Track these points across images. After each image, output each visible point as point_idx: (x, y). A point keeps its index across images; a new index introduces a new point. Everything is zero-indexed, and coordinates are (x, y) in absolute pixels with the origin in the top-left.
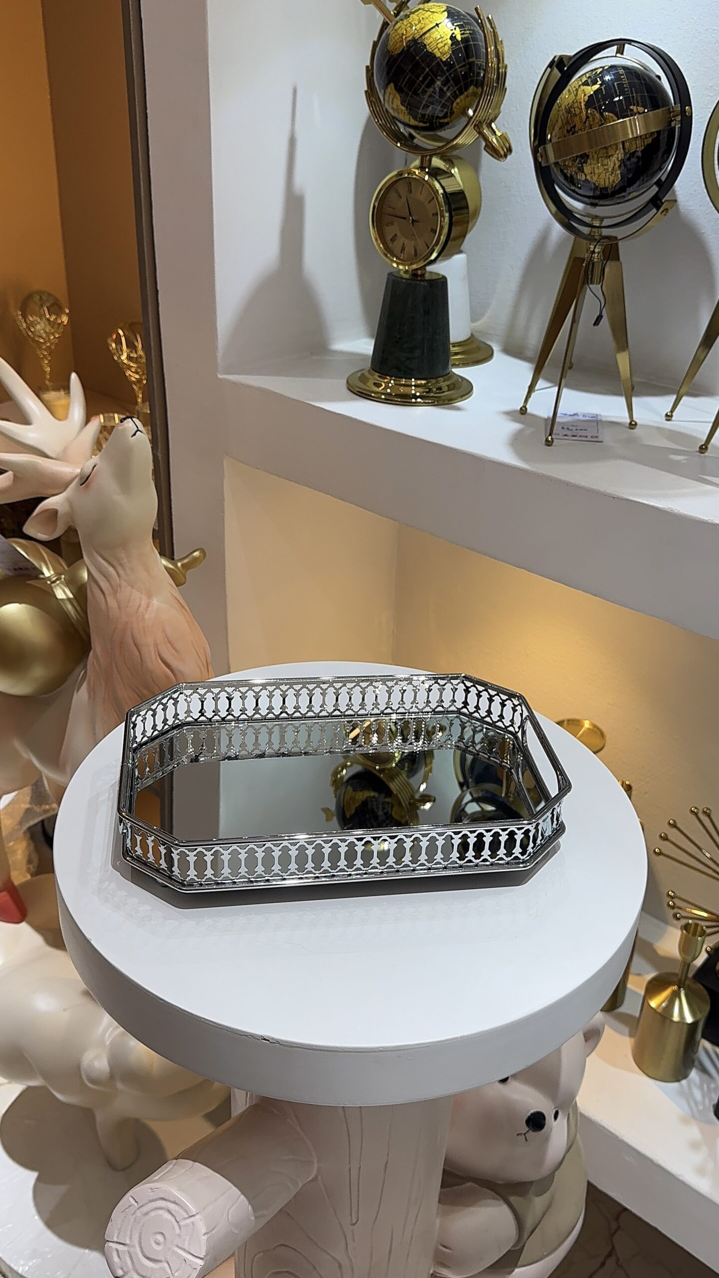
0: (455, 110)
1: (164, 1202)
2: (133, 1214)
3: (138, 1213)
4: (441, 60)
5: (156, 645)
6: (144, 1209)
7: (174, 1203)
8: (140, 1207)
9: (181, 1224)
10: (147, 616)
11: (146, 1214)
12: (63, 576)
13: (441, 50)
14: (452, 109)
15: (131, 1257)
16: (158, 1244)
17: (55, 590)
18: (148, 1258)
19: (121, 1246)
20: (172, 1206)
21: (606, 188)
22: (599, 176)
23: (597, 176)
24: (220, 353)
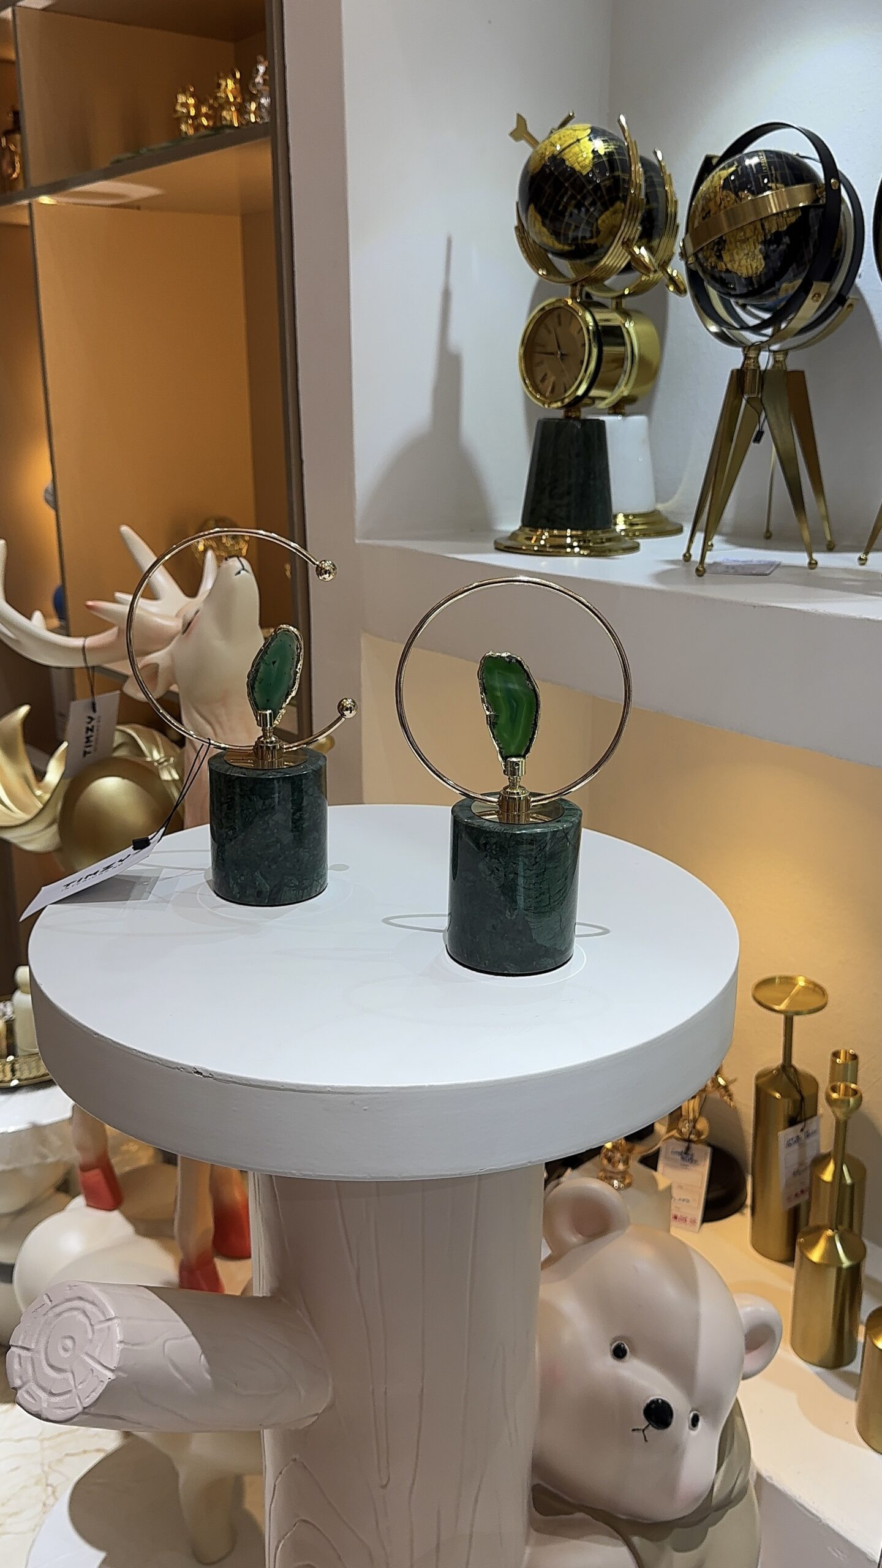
0: (601, 228)
1: (82, 1302)
2: (45, 1315)
3: (51, 1314)
4: (581, 174)
6: (58, 1310)
7: (93, 1303)
8: (54, 1307)
9: (97, 1327)
11: (59, 1314)
12: (172, 759)
13: (581, 164)
14: (597, 228)
15: (33, 1364)
16: (66, 1350)
17: (160, 772)
18: (52, 1366)
19: (25, 1351)
20: (88, 1307)
21: (750, 279)
22: (740, 263)
23: (737, 263)
24: (358, 515)
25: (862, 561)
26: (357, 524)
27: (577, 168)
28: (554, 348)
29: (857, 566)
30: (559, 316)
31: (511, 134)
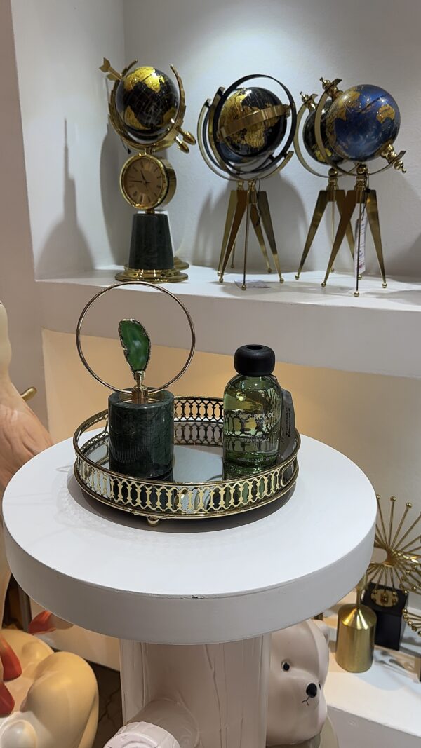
0: (164, 120)
1: (134, 744)
4: (155, 92)
5: (21, 438)
10: (12, 421)
13: (155, 87)
21: (256, 148)
22: (253, 141)
24: (36, 267)
25: (297, 278)
26: (35, 271)
27: (154, 89)
28: (142, 179)
29: (294, 279)
30: (142, 163)
31: (101, 68)
